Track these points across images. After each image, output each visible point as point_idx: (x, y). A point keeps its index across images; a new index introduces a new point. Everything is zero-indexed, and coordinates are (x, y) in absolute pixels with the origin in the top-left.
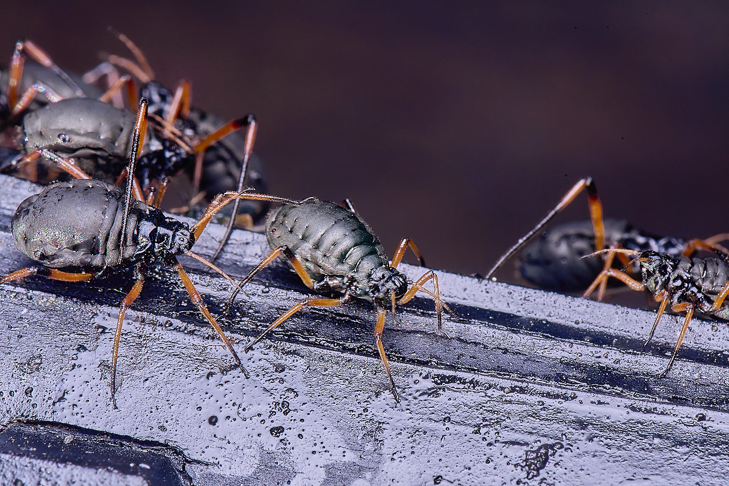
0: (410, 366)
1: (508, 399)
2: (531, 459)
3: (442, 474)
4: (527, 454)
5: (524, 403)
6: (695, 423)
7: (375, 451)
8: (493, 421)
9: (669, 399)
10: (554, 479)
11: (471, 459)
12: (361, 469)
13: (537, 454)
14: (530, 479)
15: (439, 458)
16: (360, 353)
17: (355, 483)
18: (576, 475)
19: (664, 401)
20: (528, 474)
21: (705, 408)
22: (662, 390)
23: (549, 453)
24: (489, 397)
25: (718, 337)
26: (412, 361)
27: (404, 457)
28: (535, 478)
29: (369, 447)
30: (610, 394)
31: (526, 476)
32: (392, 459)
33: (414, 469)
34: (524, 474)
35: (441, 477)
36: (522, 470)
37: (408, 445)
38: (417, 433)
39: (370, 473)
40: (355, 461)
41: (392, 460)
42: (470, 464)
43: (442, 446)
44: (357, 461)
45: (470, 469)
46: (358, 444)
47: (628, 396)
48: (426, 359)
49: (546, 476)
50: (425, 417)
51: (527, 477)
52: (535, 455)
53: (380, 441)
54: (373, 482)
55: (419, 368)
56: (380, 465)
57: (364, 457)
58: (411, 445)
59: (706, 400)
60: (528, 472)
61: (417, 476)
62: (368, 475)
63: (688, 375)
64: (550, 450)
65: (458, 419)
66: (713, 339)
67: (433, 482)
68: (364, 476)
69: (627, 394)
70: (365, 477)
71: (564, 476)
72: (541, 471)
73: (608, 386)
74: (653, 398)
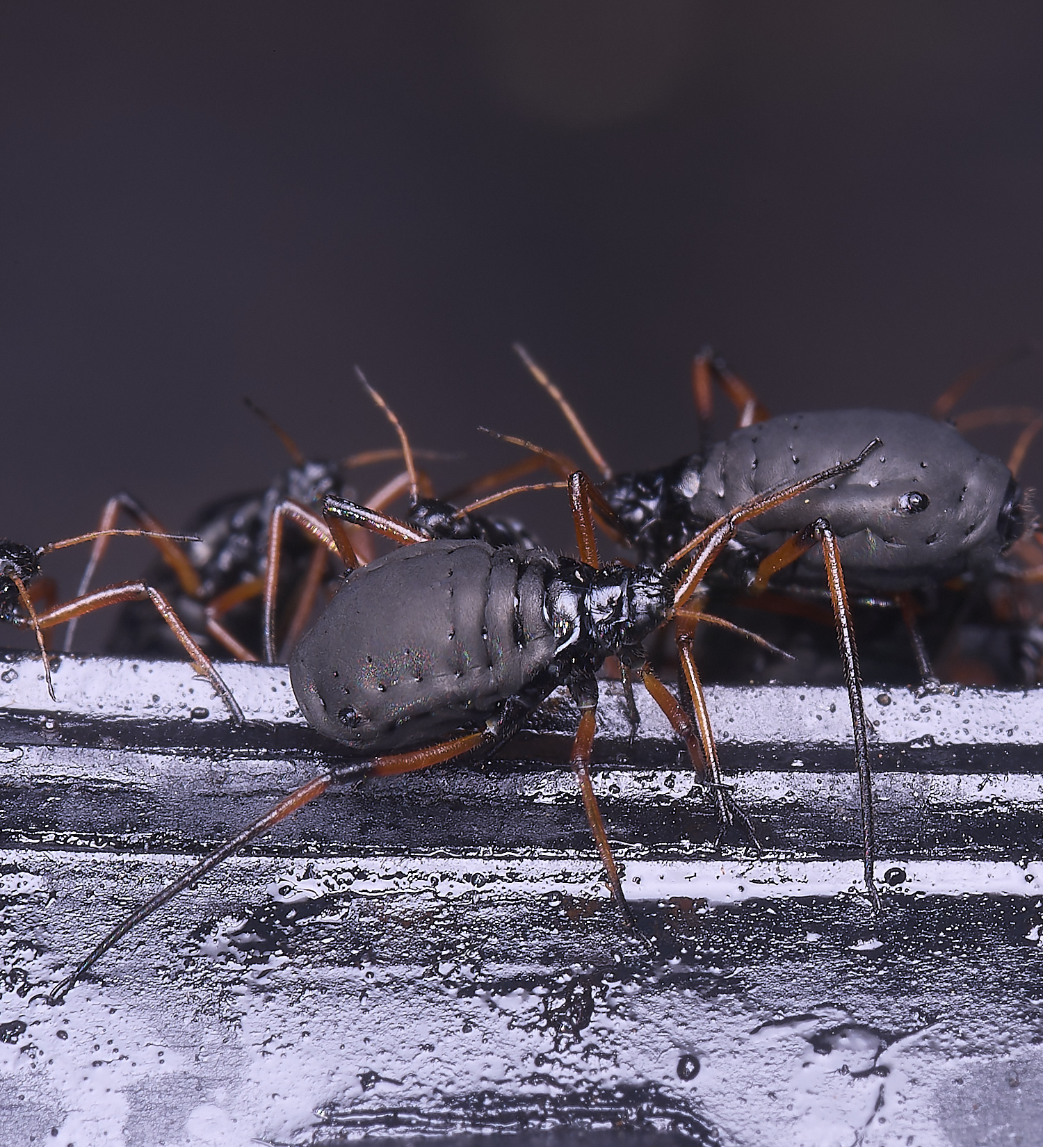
0: (266, 861)
1: (484, 897)
2: (556, 1010)
3: (375, 1067)
4: (546, 1003)
5: (518, 901)
6: (884, 890)
7: (224, 1042)
8: (461, 946)
9: (819, 851)
10: (612, 1043)
11: (430, 1029)
12: (201, 1085)
13: (568, 1000)
14: (562, 1051)
15: (363, 1036)
16: (154, 849)
17: (194, 1114)
18: (658, 1030)
19: (811, 856)
20: (557, 1041)
21: (900, 858)
22: (801, 837)
23: (593, 994)
24: (442, 899)
25: (894, 717)
26: (267, 851)
27: (289, 1045)
28: (573, 1048)
29: (211, 1037)
30: (696, 857)
31: (552, 1046)
32: (265, 1053)
33: (315, 1066)
34: (546, 1044)
35: (376, 1074)
36: (542, 1035)
37: (292, 1019)
38: (308, 993)
39: (222, 1088)
40: (186, 1069)
41: (263, 1055)
42: (431, 1040)
43: (366, 1010)
44: (191, 1068)
45: (431, 1048)
46: (186, 1033)
47: (734, 857)
48: (295, 843)
49: (594, 1039)
50: (318, 957)
51: (556, 1049)
52: (563, 1001)
53: (232, 1020)
54: (232, 1107)
55: (287, 861)
56: (239, 1070)
57: (206, 1059)
58: (299, 1019)
59: (899, 841)
60: (555, 1039)
61: (324, 1080)
62: (220, 1094)
63: (850, 797)
64: (593, 987)
65: (387, 952)
66: (884, 722)
67: (359, 1088)
68: (210, 1097)
69: (730, 852)
70: (214, 1099)
71: (633, 1035)
72: (582, 1033)
73: (686, 843)
74: (788, 854)
